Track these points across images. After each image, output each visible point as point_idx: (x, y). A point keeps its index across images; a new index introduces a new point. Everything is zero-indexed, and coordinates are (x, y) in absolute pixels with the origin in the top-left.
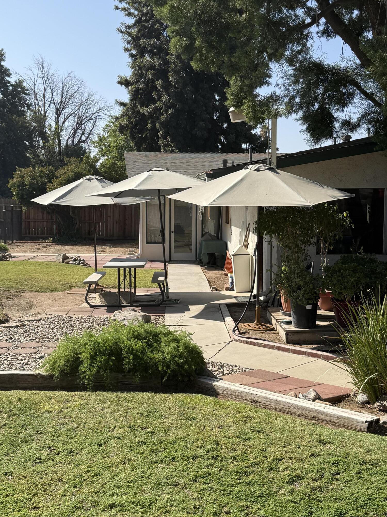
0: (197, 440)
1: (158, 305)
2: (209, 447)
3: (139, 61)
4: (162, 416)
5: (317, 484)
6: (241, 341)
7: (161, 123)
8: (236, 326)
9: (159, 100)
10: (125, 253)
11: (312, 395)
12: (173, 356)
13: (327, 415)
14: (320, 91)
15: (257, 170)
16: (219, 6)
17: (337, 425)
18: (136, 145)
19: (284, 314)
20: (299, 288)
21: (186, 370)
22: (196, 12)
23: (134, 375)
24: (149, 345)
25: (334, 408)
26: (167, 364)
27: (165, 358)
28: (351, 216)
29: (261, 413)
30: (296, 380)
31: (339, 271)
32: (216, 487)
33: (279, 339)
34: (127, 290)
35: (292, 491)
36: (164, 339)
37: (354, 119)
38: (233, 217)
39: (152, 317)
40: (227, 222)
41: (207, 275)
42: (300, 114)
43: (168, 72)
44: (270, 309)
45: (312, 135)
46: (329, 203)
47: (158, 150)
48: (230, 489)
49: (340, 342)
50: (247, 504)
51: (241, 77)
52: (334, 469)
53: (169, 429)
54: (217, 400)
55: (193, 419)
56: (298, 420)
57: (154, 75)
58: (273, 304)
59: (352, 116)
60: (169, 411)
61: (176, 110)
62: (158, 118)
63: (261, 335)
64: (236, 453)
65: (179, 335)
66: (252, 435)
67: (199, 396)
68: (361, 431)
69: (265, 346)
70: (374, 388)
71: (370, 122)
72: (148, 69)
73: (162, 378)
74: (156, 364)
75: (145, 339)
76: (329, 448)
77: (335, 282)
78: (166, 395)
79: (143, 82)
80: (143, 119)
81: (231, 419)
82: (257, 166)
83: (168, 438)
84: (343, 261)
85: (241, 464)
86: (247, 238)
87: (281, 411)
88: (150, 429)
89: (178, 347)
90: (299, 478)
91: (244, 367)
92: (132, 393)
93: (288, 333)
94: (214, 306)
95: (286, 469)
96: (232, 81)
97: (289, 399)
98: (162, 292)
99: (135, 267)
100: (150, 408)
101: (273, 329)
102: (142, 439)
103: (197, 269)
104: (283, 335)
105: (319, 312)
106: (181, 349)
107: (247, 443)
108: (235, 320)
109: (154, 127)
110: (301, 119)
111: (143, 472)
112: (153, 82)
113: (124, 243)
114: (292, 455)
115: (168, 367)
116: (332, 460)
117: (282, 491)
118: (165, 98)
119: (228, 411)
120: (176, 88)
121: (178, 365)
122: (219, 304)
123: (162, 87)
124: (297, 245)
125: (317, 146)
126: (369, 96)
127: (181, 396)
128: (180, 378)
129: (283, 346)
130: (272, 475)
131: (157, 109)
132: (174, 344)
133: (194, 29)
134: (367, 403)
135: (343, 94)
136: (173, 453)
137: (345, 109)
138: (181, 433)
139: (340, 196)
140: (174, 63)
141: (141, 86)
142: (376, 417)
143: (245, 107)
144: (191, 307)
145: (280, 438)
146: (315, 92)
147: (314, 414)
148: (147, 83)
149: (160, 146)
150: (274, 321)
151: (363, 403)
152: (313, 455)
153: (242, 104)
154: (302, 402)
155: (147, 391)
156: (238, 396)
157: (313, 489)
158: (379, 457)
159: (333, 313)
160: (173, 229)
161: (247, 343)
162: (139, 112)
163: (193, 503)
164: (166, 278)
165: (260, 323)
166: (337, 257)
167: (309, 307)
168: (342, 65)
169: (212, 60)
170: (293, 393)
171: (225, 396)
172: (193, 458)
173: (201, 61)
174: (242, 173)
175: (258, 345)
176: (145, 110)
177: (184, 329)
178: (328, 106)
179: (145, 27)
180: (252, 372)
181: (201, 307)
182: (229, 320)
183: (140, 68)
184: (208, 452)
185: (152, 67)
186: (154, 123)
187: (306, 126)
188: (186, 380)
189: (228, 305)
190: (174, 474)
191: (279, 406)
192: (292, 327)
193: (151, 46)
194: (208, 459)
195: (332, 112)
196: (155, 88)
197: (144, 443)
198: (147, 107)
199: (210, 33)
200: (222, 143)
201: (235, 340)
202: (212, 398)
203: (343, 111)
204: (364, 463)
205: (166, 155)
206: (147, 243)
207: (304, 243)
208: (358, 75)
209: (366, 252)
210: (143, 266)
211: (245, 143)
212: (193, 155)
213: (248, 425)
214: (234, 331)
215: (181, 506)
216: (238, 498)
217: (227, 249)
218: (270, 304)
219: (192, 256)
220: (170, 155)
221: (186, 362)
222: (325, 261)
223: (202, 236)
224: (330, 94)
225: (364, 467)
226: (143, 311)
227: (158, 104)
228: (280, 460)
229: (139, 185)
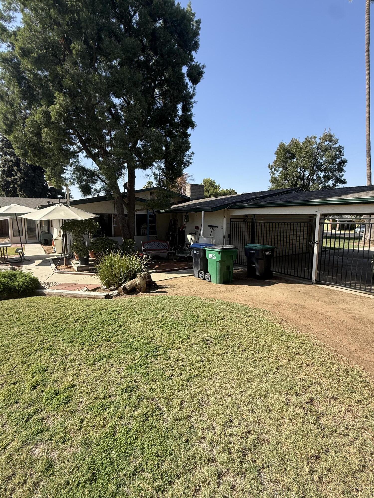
0: (35, 314)
1: (20, 262)
2: (40, 316)
3: (4, 158)
4: (18, 308)
5: (84, 321)
6: (58, 273)
7: (18, 185)
8: (56, 267)
9: (16, 175)
10: (3, 241)
11: (86, 289)
12: (24, 283)
13: (91, 295)
14: (85, 177)
15: (60, 206)
16: (38, 139)
17: (94, 298)
18: (5, 194)
19: (76, 261)
20: (81, 251)
21: (30, 288)
22: (27, 140)
23: (4, 293)
24: (11, 279)
25: (94, 292)
26: (21, 286)
27: (19, 284)
28: (99, 224)
29: (64, 299)
30: (80, 285)
31: (96, 243)
32: (42, 331)
33: (74, 271)
34: (3, 257)
35: (74, 326)
36: (18, 276)
37: (99, 189)
38: (54, 224)
39: (16, 267)
40: (52, 226)
41: (44, 248)
42: (78, 185)
43: (19, 164)
44: (70, 259)
45: (83, 194)
46: (91, 219)
47: (17, 196)
48: (49, 330)
49: (95, 269)
50: (56, 334)
51: (51, 169)
52: (92, 314)
53: (21, 313)
54: (45, 297)
55: (33, 306)
56: (79, 299)
57: (12, 164)
58: (72, 257)
59: (98, 188)
60: (21, 305)
61: (25, 180)
62: (16, 183)
63: (67, 270)
64: (52, 316)
65: (27, 274)
66: (59, 308)
67: (37, 297)
68: (103, 299)
69: (68, 274)
70: (108, 283)
71: (104, 190)
72: (9, 162)
73: (19, 292)
74: (15, 287)
75: (9, 277)
76: (90, 307)
77: (95, 247)
78: (20, 299)
79: (7, 167)
80: (8, 183)
81: (51, 304)
82: (60, 204)
83: (20, 316)
84: (98, 240)
85: (54, 320)
86: (60, 232)
87: (73, 297)
88: (12, 314)
89: (26, 279)
90: (78, 320)
91: (59, 283)
92: (3, 301)
93: (77, 268)
94: (46, 260)
95: (73, 318)
96: (47, 170)
97: (76, 292)
98: (21, 257)
99: (6, 247)
100: (12, 306)
101: (72, 267)
102: (7, 319)
103: (39, 246)
104: (76, 269)
105: (89, 259)
106: (27, 279)
107: (57, 311)
108: (56, 265)
109: (14, 187)
110: (78, 187)
111: (7, 332)
112: (13, 167)
113: (3, 236)
114: (76, 312)
115: (22, 287)
116: (91, 311)
117: (71, 326)
118: (19, 174)
119: (49, 301)
120: (24, 171)
121: (26, 286)
122: (49, 259)
123: (17, 170)
124: (79, 235)
125: (86, 198)
126: (103, 181)
127: (28, 298)
128: (28, 291)
129: (76, 273)
130: (67, 321)
131: (15, 179)
132: (24, 278)
133: (27, 147)
134: (106, 288)
135: (94, 179)
136: (23, 322)
137: (95, 185)
138: (27, 313)
139: (95, 216)
140: (22, 160)
141: (6, 169)
142: (108, 293)
143: (53, 181)
144: (35, 261)
145: (71, 307)
146: (83, 178)
147: (86, 296)
148: (9, 167)
149: (18, 195)
150: (72, 264)
151: (105, 289)
152: (84, 311)
153: (51, 180)
154: (81, 292)
155: (11, 299)
156: (55, 294)
157: (83, 323)
158: (108, 306)
159: (95, 259)
160: (26, 230)
161: (61, 273)
162: (6, 180)
163: (31, 339)
164: (23, 250)
165: (66, 265)
166: (96, 238)
167: (85, 257)
168: (93, 169)
169: (37, 161)
170: (78, 290)
171: (49, 295)
172: (32, 322)
173: (31, 161)
174: (54, 207)
175: (65, 273)
176: (9, 179)
177: (29, 271)
178: (88, 183)
179: (6, 143)
180: (62, 284)
181: (41, 261)
182: (53, 265)
183: (5, 161)
184: (40, 318)
185: (11, 161)
186: (14, 185)
187: (81, 190)
188: (31, 291)
189: (53, 259)
190: (23, 330)
191: (72, 295)
192: (79, 265)
193: (10, 152)
194: (39, 321)
195: (90, 185)
196: (14, 170)
197: (8, 320)
198: (10, 177)
199: (35, 150)
200: (49, 195)
201: (56, 273)
202: (43, 297)
203: (94, 185)
204: (103, 309)
205: (21, 198)
206: (14, 236)
207: (82, 234)
208: (99, 173)
209: (106, 236)
210: (10, 246)
211: (59, 195)
212: (34, 199)
213: (58, 305)
214: (55, 269)
215: (25, 342)
216: (52, 333)
217: (53, 237)
218: (71, 257)
219: (37, 241)
220: (23, 198)
221: (30, 284)
222: (91, 240)
223: (41, 232)
224: (89, 179)
225: (103, 311)
226: (11, 265)
227: (16, 177)
228: (70, 315)
229: (4, 211)
